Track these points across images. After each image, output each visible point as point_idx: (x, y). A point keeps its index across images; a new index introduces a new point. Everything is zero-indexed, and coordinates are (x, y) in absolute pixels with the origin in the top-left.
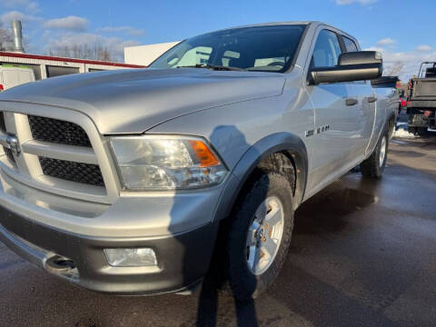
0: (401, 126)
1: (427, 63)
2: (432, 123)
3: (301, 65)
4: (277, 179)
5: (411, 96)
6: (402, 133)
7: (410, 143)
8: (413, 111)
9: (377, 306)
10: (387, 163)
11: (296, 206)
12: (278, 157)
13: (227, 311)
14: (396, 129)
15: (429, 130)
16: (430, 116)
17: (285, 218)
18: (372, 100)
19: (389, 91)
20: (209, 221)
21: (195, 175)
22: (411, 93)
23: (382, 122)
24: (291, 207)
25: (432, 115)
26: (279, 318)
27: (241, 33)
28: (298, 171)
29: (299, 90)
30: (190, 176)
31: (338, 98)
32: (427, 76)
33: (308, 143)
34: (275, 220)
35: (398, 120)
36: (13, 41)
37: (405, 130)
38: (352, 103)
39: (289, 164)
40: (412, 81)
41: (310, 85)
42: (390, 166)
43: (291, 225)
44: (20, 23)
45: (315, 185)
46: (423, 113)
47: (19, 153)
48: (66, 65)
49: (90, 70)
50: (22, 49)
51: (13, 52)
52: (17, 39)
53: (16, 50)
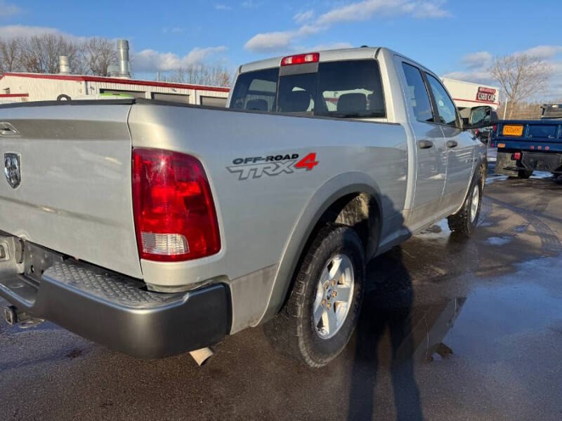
44: (127, 44)
48: (174, 92)
49: (201, 97)
50: (128, 74)
51: (117, 78)
52: (123, 63)
53: (122, 75)
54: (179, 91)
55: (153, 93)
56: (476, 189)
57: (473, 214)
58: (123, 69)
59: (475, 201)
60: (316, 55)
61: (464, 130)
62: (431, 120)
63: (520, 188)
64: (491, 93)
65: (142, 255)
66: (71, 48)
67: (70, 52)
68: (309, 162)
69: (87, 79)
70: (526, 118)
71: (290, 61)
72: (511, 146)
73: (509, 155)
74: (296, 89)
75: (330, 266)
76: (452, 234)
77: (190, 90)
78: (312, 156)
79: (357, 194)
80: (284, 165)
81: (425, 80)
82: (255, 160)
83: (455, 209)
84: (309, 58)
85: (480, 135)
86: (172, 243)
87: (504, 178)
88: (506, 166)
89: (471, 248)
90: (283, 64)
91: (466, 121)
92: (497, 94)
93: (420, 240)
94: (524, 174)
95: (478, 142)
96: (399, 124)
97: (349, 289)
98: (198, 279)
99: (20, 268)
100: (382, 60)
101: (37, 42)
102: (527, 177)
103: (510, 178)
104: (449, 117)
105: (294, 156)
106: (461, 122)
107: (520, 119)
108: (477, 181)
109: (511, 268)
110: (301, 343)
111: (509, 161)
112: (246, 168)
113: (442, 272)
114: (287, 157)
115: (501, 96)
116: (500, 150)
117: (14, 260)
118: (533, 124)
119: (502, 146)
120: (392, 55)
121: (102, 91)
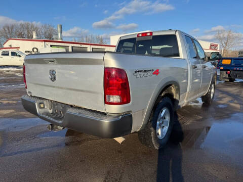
36: (57, 35)
44: (61, 26)
49: (93, 48)
50: (61, 39)
51: (57, 40)
52: (59, 34)
53: (59, 39)
54: (83, 46)
55: (72, 47)
56: (213, 85)
57: (212, 95)
58: (59, 37)
59: (213, 90)
60: (151, 33)
61: (208, 61)
62: (195, 57)
63: (231, 86)
64: (216, 46)
65: (106, 103)
66: (36, 28)
67: (36, 29)
68: (157, 72)
69: (45, 41)
70: (231, 57)
71: (140, 35)
72: (226, 68)
73: (225, 72)
74: (140, 46)
75: (162, 111)
76: (203, 103)
77: (88, 45)
78: (158, 70)
79: (171, 85)
80: (149, 73)
81: (193, 42)
82: (141, 71)
83: (204, 93)
84: (148, 34)
85: (214, 64)
86: (115, 98)
87: (223, 82)
88: (224, 77)
89: (211, 109)
90: (138, 36)
91: (209, 58)
92: (219, 46)
93: (191, 106)
94: (232, 80)
95: (213, 66)
96: (184, 59)
97: (168, 121)
98: (124, 111)
99: (51, 111)
100: (177, 35)
101: (22, 26)
102: (233, 81)
103: (226, 82)
104: (202, 56)
105: (153, 70)
106: (207, 59)
107: (229, 57)
108: (213, 82)
109: (228, 116)
110: (153, 139)
111: (225, 74)
112: (138, 74)
113: (201, 117)
114: (150, 70)
115: (220, 47)
116: (221, 70)
117: (48, 109)
118: (235, 59)
119: (222, 68)
120: (181, 33)
121: (51, 46)
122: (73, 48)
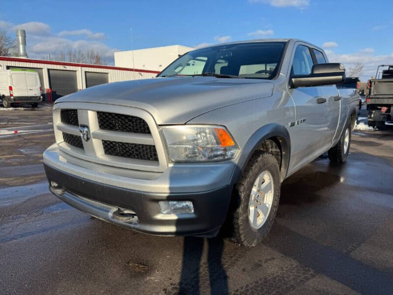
0: (362, 121)
1: (383, 66)
2: (389, 118)
3: (284, 74)
4: (269, 158)
5: (370, 94)
6: (362, 126)
7: (370, 135)
8: (372, 107)
9: (345, 251)
10: (350, 151)
11: (282, 180)
12: (268, 142)
13: (235, 255)
14: (358, 123)
15: (386, 123)
16: (386, 112)
17: (275, 188)
18: (337, 99)
19: (351, 91)
20: (227, 184)
21: (216, 153)
22: (370, 92)
23: (345, 117)
24: (279, 180)
25: (389, 111)
26: (273, 259)
27: (234, 48)
28: (284, 153)
29: (282, 93)
30: (212, 154)
31: (311, 98)
32: (384, 77)
33: (291, 131)
34: (267, 189)
35: (359, 115)
36: (17, 47)
37: (365, 124)
38: (321, 101)
39: (276, 148)
40: (370, 82)
41: (291, 88)
42: (353, 154)
43: (279, 194)
44: (24, 32)
45: (295, 165)
46: (380, 109)
47: (88, 139)
48: (65, 69)
49: (86, 72)
50: (26, 55)
51: (17, 58)
52: (21, 46)
53: (21, 56)
54: (68, 68)
55: (49, 70)
58: (21, 51)
77: (77, 67)
121: (8, 68)
122: (51, 71)
